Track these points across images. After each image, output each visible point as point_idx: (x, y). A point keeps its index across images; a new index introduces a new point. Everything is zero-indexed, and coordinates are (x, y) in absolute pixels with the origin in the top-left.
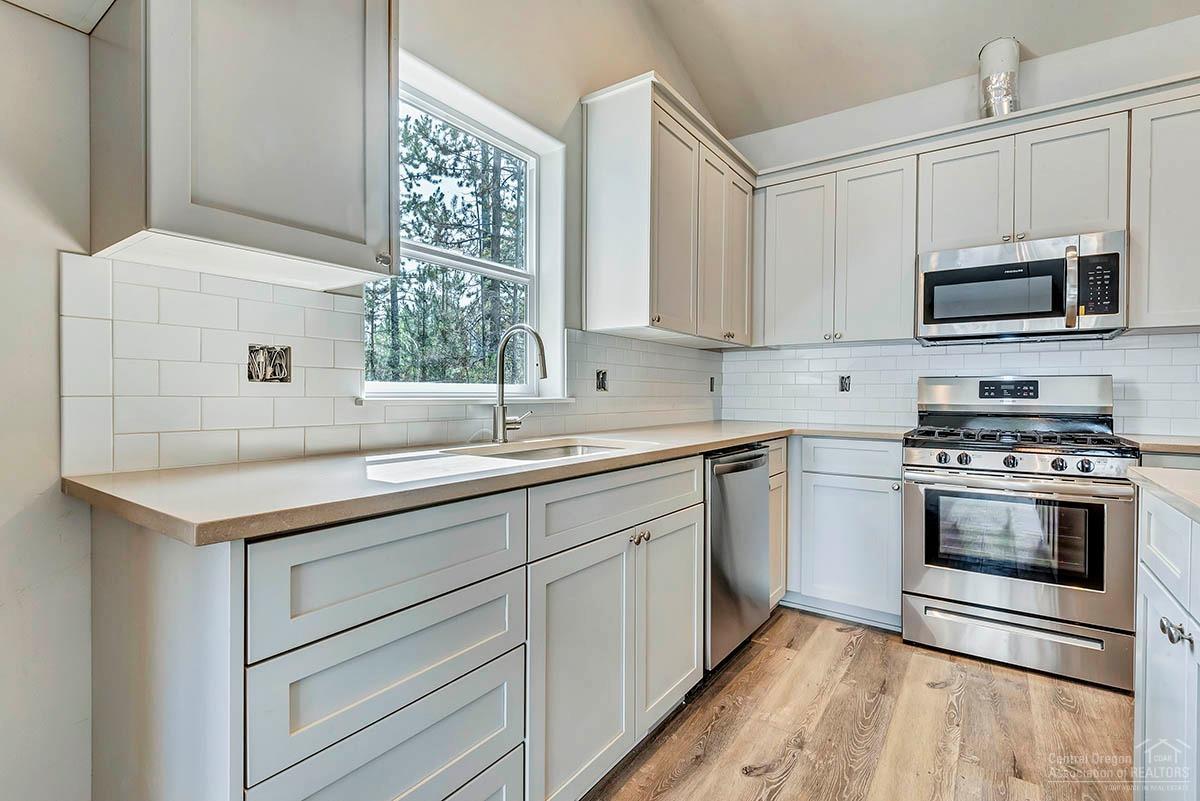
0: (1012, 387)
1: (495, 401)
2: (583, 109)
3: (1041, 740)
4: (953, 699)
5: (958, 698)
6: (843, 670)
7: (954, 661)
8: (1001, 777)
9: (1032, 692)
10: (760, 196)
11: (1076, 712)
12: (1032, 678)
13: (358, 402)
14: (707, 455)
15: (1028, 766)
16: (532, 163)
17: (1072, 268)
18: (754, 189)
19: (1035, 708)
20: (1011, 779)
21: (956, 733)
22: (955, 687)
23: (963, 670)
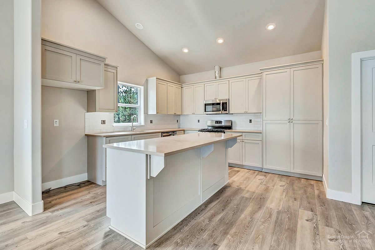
0: (219, 122)
2: (147, 80)
10: (183, 88)
13: (113, 126)
14: (162, 133)
16: (139, 89)
17: (221, 104)
18: (182, 87)
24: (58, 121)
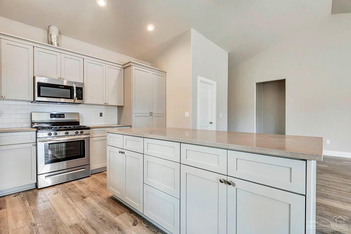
0: (59, 115)
3: (83, 191)
4: (62, 194)
5: (62, 193)
6: (28, 204)
7: (54, 187)
8: (82, 200)
9: (75, 184)
11: (84, 183)
12: (73, 182)
15: (85, 196)
17: (75, 89)
19: (78, 186)
20: (84, 199)
21: (68, 199)
22: (60, 191)
23: (58, 188)
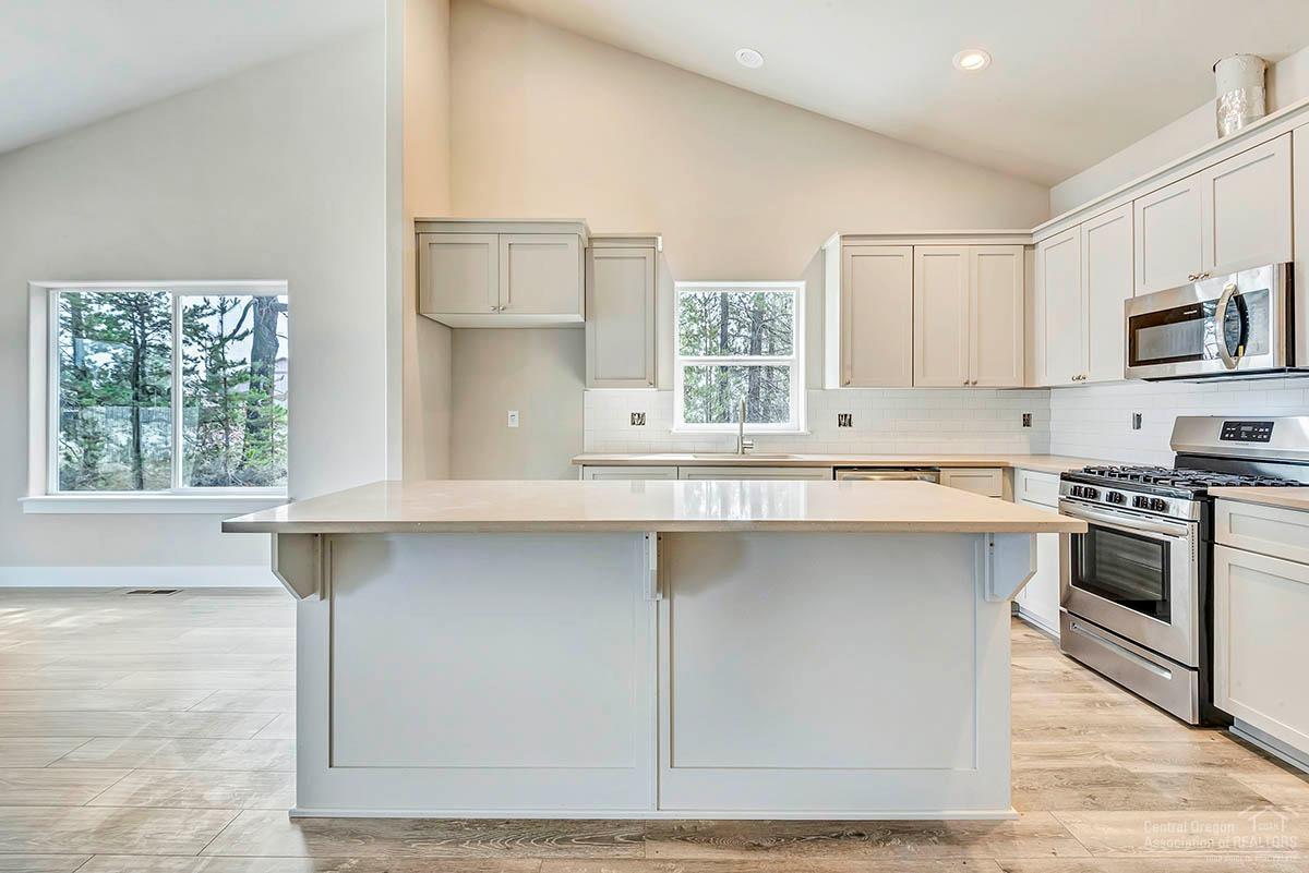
0: (1250, 429)
1: (738, 432)
10: (1036, 251)
13: (671, 432)
14: (835, 468)
18: (1029, 246)
24: (516, 413)
